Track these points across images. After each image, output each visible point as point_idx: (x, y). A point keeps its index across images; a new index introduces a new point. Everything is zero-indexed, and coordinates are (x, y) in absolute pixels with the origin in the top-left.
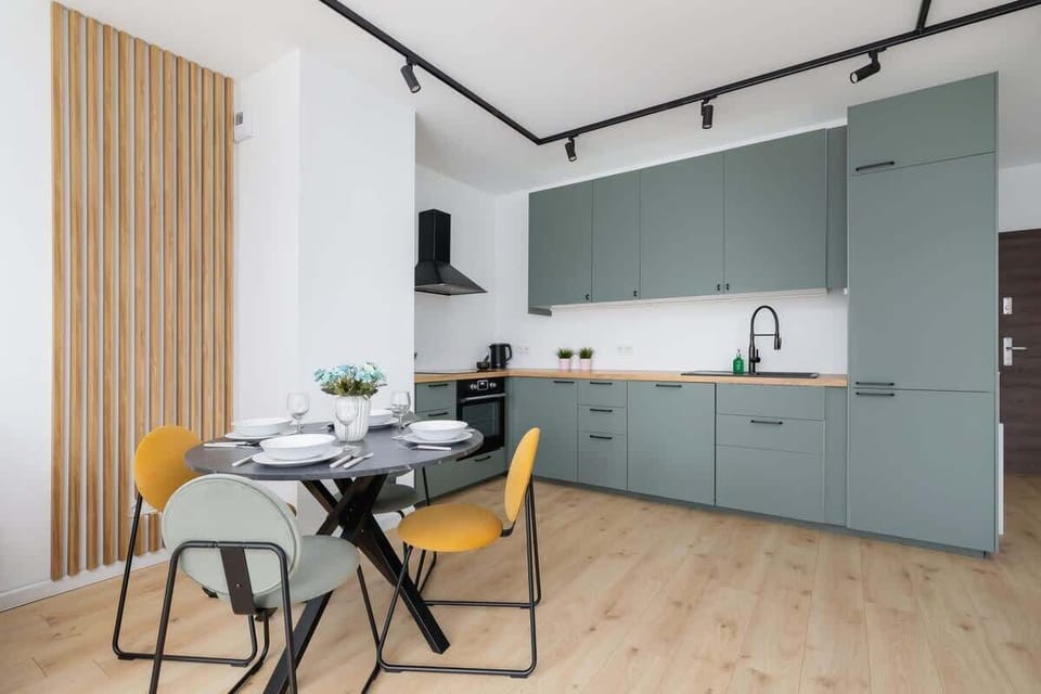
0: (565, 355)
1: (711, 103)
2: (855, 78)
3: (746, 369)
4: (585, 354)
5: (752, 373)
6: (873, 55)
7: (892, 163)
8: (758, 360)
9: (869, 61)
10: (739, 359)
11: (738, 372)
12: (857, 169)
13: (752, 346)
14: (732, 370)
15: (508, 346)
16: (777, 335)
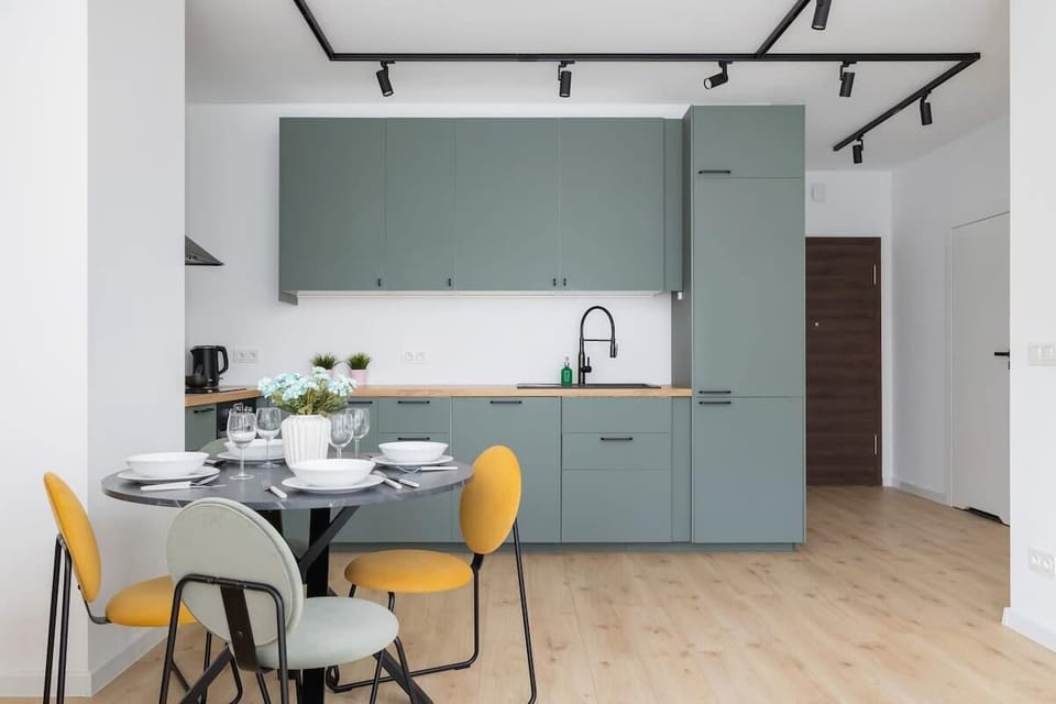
0: (327, 364)
1: (569, 68)
2: (709, 84)
3: (575, 380)
4: (358, 363)
5: (582, 384)
6: (723, 65)
7: (729, 172)
8: (589, 369)
9: (720, 71)
10: (567, 368)
11: (566, 384)
12: (701, 172)
13: (582, 353)
14: (560, 382)
15: (223, 350)
16: (613, 341)
